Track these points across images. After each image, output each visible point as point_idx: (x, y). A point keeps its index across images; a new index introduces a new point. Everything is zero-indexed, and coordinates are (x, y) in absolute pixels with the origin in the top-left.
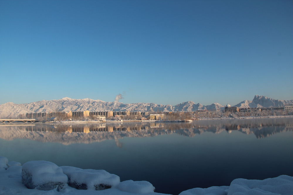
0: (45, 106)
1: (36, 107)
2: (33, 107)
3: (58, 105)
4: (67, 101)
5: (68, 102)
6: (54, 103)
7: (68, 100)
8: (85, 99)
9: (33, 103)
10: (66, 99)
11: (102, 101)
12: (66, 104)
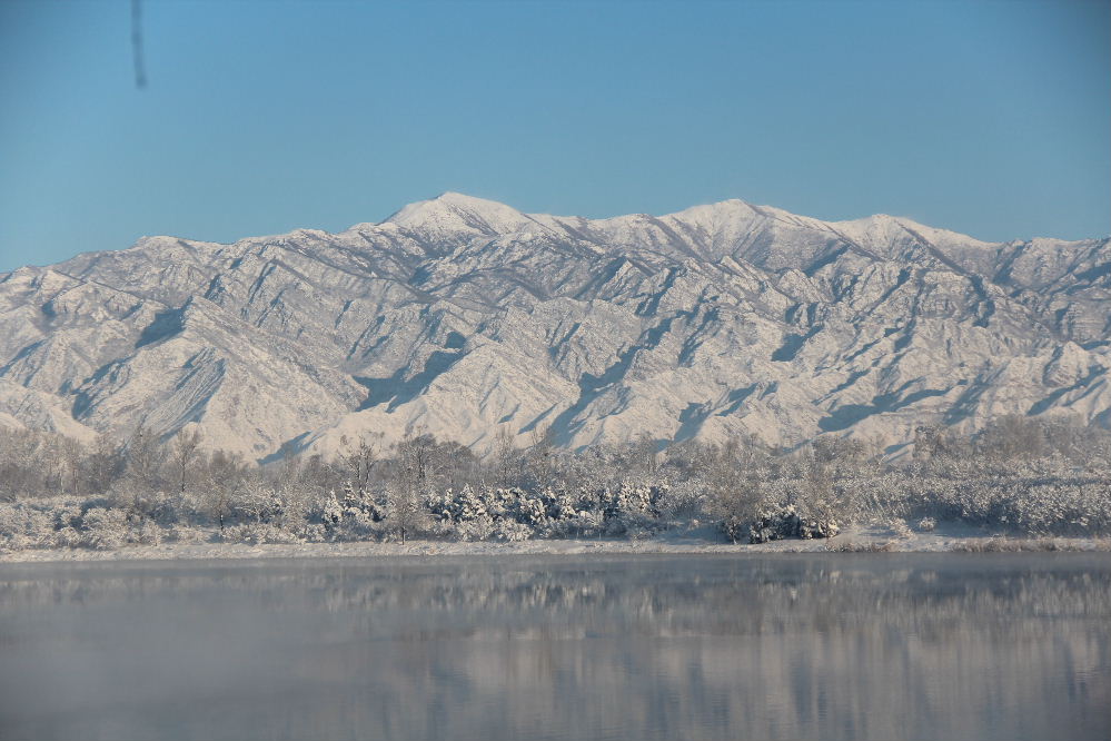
0: (196, 316)
1: (74, 336)
2: (31, 332)
3: (369, 306)
4: (465, 239)
5: (486, 261)
6: (313, 269)
7: (486, 229)
8: (700, 216)
9: (35, 284)
10: (457, 225)
11: (930, 234)
12: (457, 282)
